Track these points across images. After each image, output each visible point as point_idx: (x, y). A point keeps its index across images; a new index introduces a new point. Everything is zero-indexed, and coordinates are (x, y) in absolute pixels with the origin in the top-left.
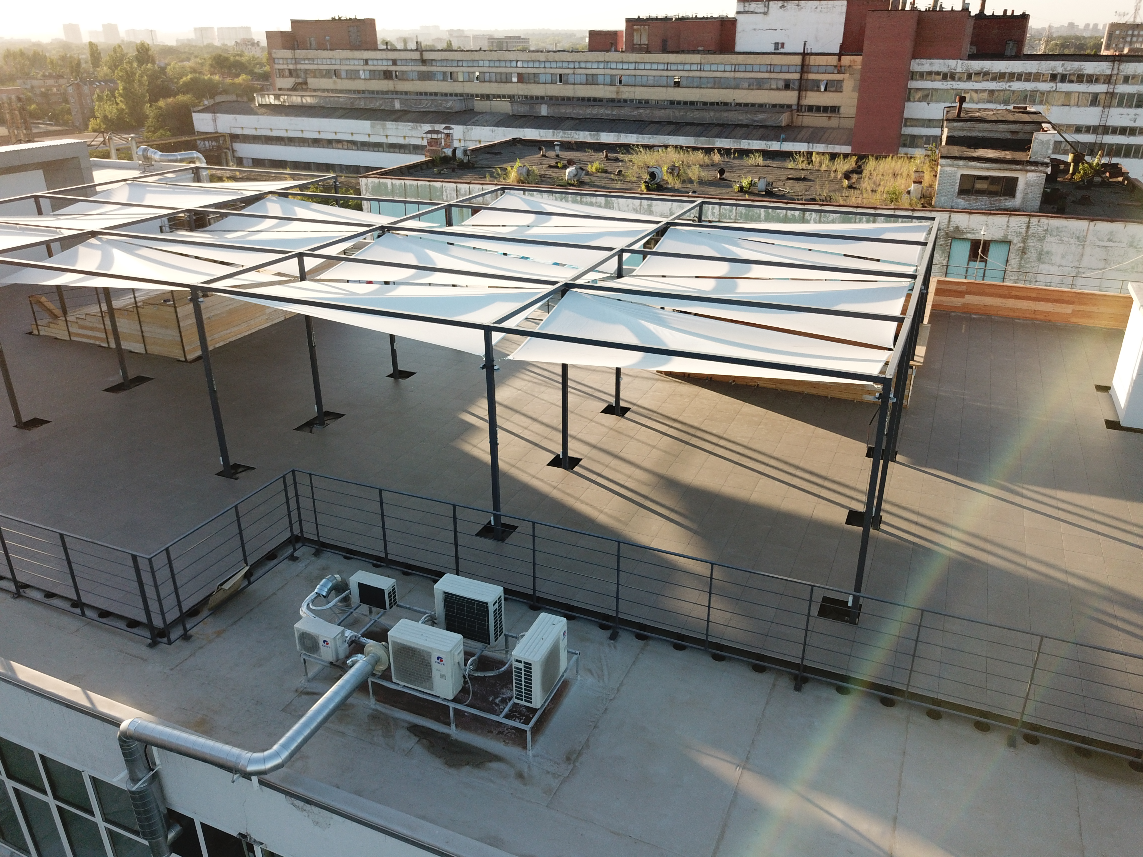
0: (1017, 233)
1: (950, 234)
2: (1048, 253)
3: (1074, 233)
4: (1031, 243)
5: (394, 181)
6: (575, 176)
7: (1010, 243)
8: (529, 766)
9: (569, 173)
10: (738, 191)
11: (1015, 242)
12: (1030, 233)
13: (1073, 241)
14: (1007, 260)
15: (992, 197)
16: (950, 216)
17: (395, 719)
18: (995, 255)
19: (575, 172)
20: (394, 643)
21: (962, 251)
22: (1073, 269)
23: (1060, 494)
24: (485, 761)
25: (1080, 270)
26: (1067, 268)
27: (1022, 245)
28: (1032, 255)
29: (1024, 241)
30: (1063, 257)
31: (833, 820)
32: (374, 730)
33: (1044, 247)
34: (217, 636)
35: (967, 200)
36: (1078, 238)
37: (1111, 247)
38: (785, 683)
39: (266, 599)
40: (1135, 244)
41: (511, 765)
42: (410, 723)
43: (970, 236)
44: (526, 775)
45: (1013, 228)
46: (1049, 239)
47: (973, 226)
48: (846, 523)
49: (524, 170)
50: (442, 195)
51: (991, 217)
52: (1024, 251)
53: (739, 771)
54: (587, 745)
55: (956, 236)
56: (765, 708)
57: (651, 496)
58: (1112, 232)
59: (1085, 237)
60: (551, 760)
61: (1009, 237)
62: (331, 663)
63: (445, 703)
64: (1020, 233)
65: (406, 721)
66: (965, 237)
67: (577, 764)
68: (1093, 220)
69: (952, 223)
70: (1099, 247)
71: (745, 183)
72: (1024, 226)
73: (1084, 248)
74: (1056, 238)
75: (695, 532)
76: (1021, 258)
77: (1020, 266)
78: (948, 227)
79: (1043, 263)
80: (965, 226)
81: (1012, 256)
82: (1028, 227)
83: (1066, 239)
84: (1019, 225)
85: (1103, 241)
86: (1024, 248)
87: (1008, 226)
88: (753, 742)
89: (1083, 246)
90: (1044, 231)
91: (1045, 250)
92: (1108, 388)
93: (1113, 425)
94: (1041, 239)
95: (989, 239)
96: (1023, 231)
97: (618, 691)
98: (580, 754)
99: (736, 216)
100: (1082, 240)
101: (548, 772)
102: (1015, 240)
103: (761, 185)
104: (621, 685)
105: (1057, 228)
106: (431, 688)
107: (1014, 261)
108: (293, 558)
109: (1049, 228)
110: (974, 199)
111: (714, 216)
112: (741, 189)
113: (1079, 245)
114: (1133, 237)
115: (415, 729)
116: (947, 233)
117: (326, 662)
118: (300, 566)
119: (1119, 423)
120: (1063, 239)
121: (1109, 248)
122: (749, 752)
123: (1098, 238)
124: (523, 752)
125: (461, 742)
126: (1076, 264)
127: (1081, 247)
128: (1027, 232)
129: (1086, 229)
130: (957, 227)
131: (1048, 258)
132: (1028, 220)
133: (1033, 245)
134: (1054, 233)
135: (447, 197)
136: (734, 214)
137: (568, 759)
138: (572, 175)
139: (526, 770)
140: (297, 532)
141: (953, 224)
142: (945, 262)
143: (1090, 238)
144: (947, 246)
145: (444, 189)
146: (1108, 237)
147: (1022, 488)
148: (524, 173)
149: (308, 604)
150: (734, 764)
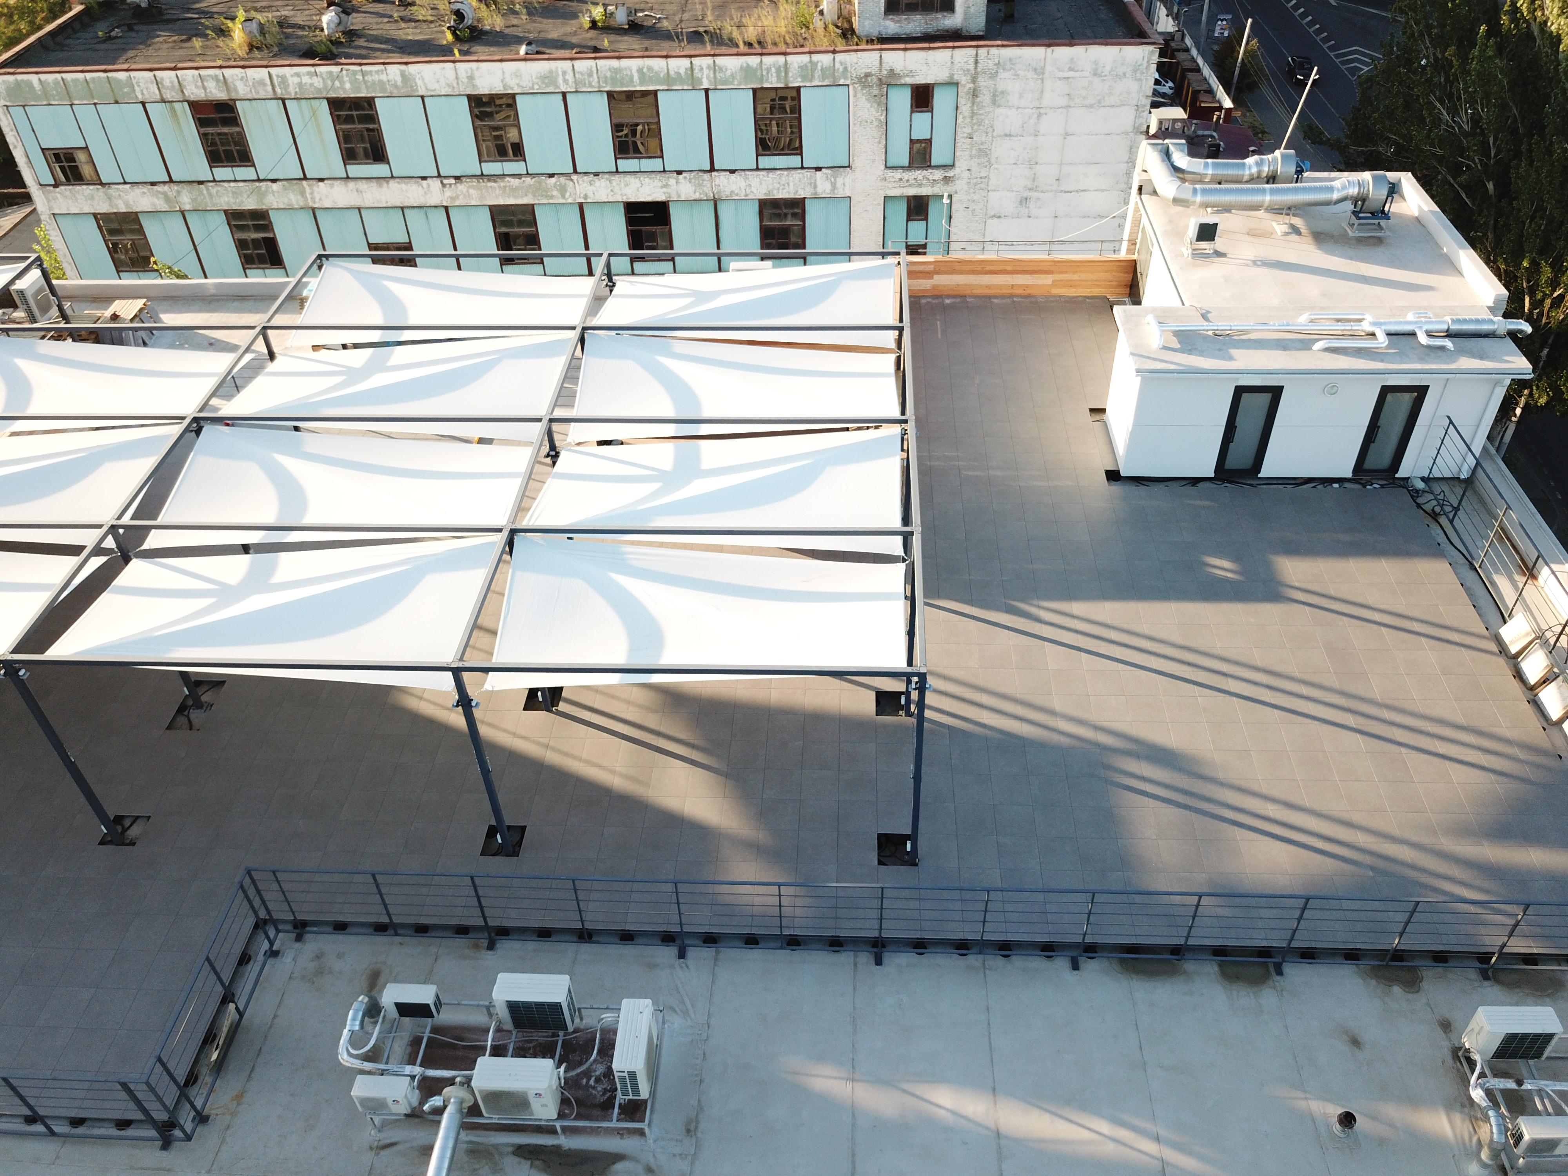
0: (964, 71)
1: (884, 80)
2: (1003, 93)
3: (1030, 65)
4: (982, 82)
5: (43, 77)
6: (339, 24)
7: (957, 84)
8: (654, 1155)
9: (328, 24)
10: (590, 28)
11: (963, 82)
12: (979, 69)
13: (1031, 74)
14: (957, 107)
15: (927, 15)
16: (881, 56)
17: (495, 1147)
18: (941, 100)
19: (337, 21)
20: (480, 1092)
21: (902, 100)
22: (1034, 111)
23: (1078, 608)
24: (609, 1165)
25: (1042, 111)
26: (1027, 110)
27: (972, 85)
28: (985, 98)
29: (974, 80)
30: (1021, 96)
31: (943, 1113)
32: (479, 1168)
33: (998, 86)
34: (239, 1104)
35: (898, 21)
36: (1035, 70)
37: (1073, 78)
38: (865, 958)
39: (271, 1027)
40: (1099, 71)
41: (637, 1161)
42: (513, 1145)
43: (909, 80)
44: (654, 1167)
45: (959, 65)
46: (1002, 74)
47: (911, 66)
48: (877, 715)
49: (254, 26)
50: (134, 91)
51: (931, 52)
52: (975, 94)
53: (849, 1086)
54: (700, 1108)
55: (893, 82)
56: (854, 996)
57: (663, 729)
58: (1072, 59)
59: (1043, 68)
60: (672, 1139)
61: (956, 77)
62: (406, 1115)
63: (551, 1123)
64: (968, 70)
65: (508, 1145)
66: (903, 82)
67: (699, 1134)
68: (1049, 46)
69: (884, 65)
70: (1060, 79)
71: (597, 12)
72: (972, 61)
73: (1043, 82)
74: (1010, 72)
75: (727, 776)
76: (973, 103)
77: (973, 113)
78: (881, 70)
79: (999, 106)
80: (902, 68)
81: (962, 101)
82: (976, 62)
83: (1021, 73)
84: (965, 60)
85: (1062, 71)
86: (975, 90)
87: (952, 63)
88: (853, 1046)
89: (1042, 79)
90: (996, 65)
91: (999, 90)
92: (1103, 411)
93: (1113, 476)
94: (994, 76)
95: (932, 82)
96: (971, 67)
97: (708, 1024)
98: (697, 1122)
99: (599, 82)
100: (1039, 72)
101: (674, 1155)
102: (964, 80)
103: (621, 17)
104: (709, 1016)
105: (1010, 60)
106: (532, 1114)
107: (965, 109)
108: (274, 954)
109: (1001, 61)
110: (906, 19)
111: (567, 84)
112: (594, 24)
113: (1037, 79)
114: (1096, 63)
115: (522, 1151)
116: (880, 80)
117: (399, 1114)
118: (286, 962)
119: (1119, 471)
120: (1019, 72)
121: (1070, 80)
122: (853, 1059)
123: (1057, 68)
124: (643, 1142)
125: (575, 1150)
126: (1036, 104)
127: (1040, 81)
128: (976, 68)
129: (1043, 58)
130: (892, 70)
131: (1003, 100)
132: (975, 53)
133: (985, 84)
134: (1008, 66)
135: (143, 94)
136: (596, 79)
137: (688, 1131)
138: (333, 26)
139: (652, 1160)
140: (263, 914)
141: (886, 67)
142: (883, 118)
143: (1049, 68)
144: (882, 96)
145: (134, 82)
146: (1068, 66)
147: (1039, 607)
148: (255, 31)
149: (347, 1050)
150: (842, 1079)
